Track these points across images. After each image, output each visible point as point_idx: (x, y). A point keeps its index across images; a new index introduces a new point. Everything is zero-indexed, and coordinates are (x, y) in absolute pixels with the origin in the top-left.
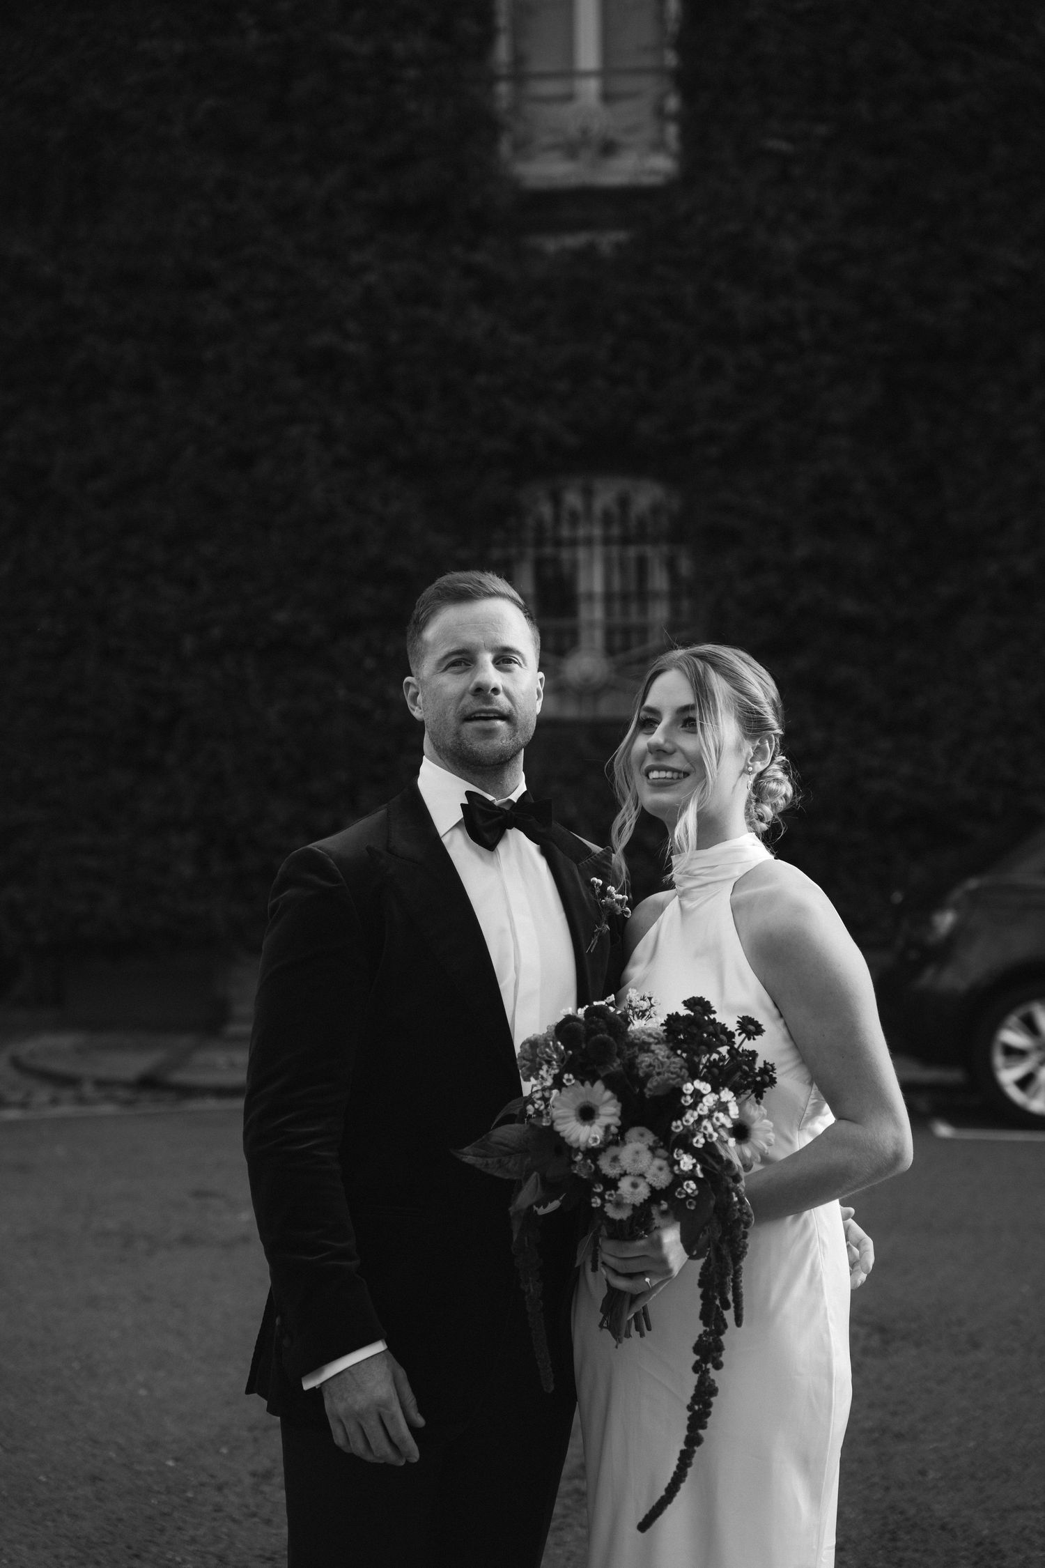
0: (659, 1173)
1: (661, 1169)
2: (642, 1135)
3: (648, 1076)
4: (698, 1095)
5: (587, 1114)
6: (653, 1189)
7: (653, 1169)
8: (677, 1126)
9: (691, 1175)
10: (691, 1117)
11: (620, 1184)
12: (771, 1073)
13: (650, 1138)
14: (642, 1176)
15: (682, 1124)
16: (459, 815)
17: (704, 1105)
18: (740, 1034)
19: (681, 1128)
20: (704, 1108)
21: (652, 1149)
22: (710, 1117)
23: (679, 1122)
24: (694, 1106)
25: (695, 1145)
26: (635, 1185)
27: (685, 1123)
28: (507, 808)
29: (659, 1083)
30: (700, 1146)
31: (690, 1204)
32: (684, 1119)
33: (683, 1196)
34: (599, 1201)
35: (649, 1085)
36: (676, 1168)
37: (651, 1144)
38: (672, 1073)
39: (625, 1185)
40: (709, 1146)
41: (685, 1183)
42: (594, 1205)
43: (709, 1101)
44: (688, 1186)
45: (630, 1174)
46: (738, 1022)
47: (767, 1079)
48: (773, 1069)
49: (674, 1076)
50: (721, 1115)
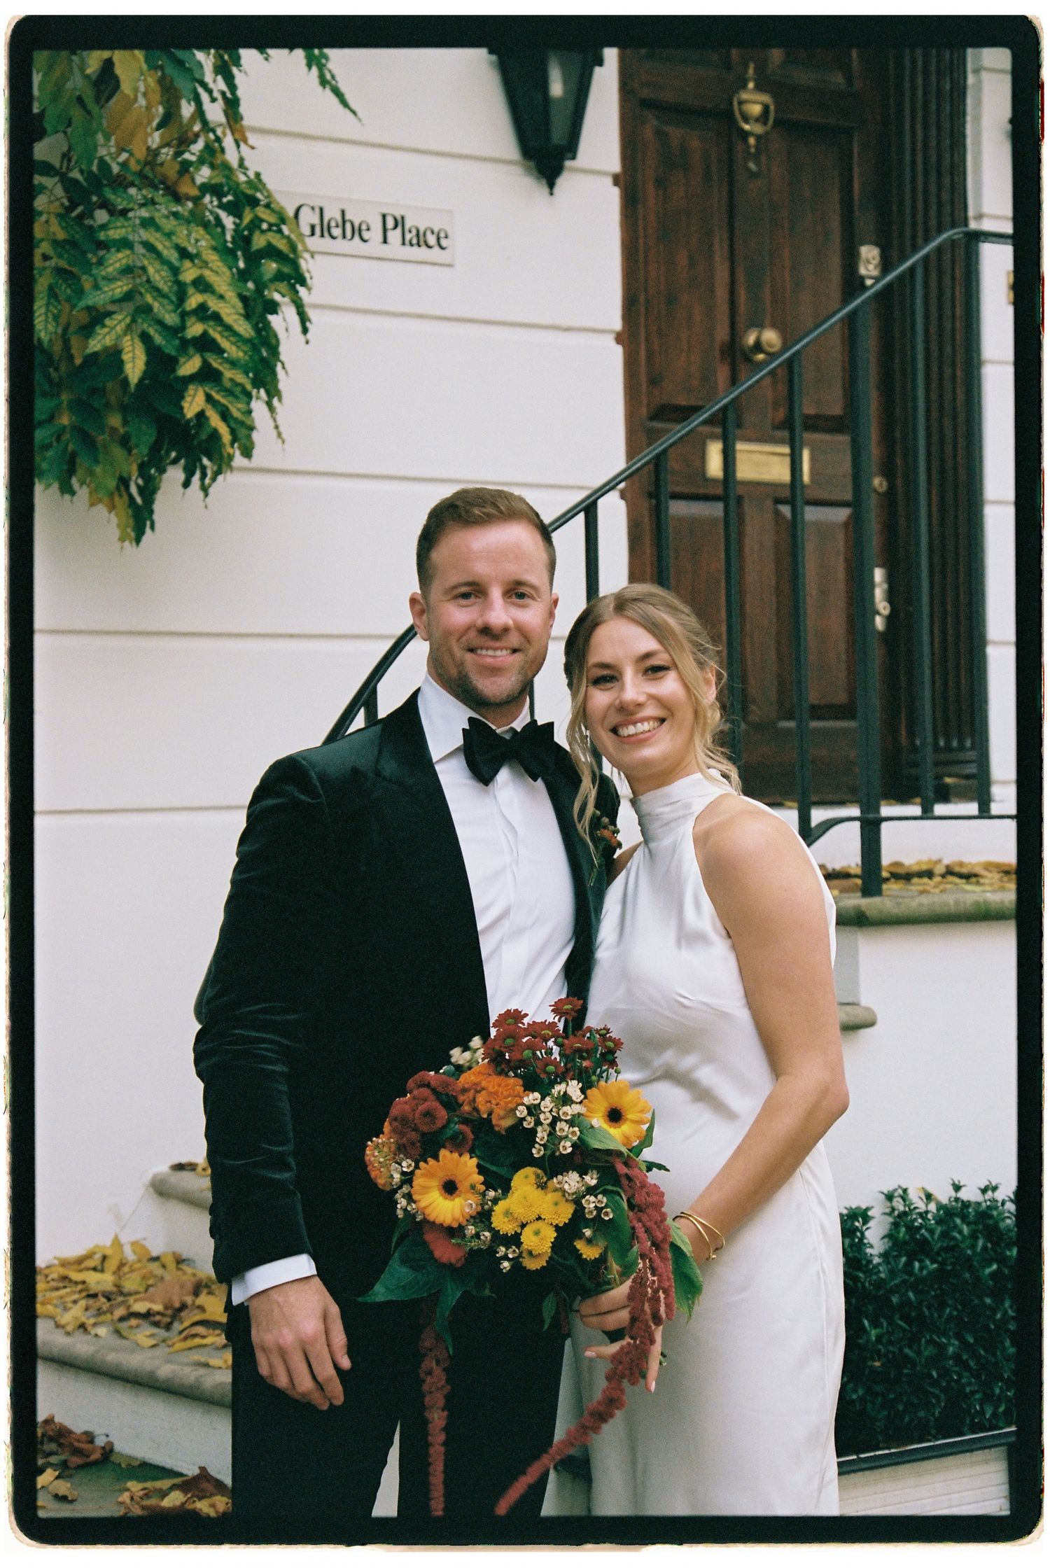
1: (556, 1203)
4: (533, 1110)
5: (451, 1187)
6: (557, 1227)
7: (550, 1207)
8: (538, 1151)
9: (585, 1191)
11: (523, 1237)
12: (608, 1035)
14: (541, 1219)
16: (459, 741)
17: (544, 1113)
18: (559, 1021)
19: (543, 1149)
20: (546, 1118)
22: (558, 1118)
23: (537, 1146)
24: (538, 1122)
25: (564, 1152)
26: (537, 1232)
27: (542, 1143)
28: (507, 737)
30: (569, 1150)
31: (607, 1214)
32: (537, 1140)
33: (595, 1213)
40: (579, 1146)
43: (547, 1106)
45: (527, 1223)
46: (552, 1011)
47: (610, 1044)
48: (608, 1031)
50: (566, 1109)
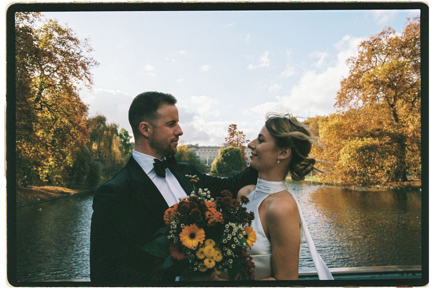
0: (218, 257)
1: (219, 255)
2: (211, 242)
3: (209, 219)
4: (231, 228)
5: (192, 236)
6: (216, 262)
7: (216, 255)
8: (224, 241)
9: (231, 257)
10: (229, 237)
11: (204, 261)
13: (214, 243)
14: (212, 258)
15: (227, 240)
17: (234, 231)
19: (227, 242)
20: (234, 233)
21: (214, 247)
22: (237, 236)
23: (226, 239)
24: (230, 233)
25: (232, 247)
26: (210, 261)
29: (212, 222)
30: (234, 247)
31: (230, 266)
33: (228, 264)
34: (196, 269)
35: (209, 223)
36: (224, 254)
37: (214, 245)
38: (217, 218)
39: (206, 262)
41: (229, 260)
42: (195, 270)
43: (236, 229)
44: (230, 261)
45: (207, 257)
49: (218, 219)
50: (240, 234)
